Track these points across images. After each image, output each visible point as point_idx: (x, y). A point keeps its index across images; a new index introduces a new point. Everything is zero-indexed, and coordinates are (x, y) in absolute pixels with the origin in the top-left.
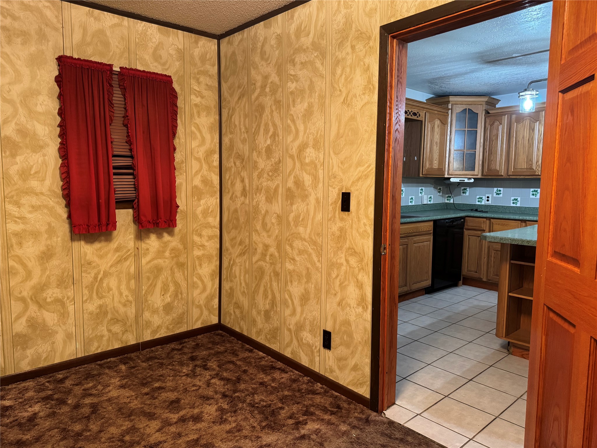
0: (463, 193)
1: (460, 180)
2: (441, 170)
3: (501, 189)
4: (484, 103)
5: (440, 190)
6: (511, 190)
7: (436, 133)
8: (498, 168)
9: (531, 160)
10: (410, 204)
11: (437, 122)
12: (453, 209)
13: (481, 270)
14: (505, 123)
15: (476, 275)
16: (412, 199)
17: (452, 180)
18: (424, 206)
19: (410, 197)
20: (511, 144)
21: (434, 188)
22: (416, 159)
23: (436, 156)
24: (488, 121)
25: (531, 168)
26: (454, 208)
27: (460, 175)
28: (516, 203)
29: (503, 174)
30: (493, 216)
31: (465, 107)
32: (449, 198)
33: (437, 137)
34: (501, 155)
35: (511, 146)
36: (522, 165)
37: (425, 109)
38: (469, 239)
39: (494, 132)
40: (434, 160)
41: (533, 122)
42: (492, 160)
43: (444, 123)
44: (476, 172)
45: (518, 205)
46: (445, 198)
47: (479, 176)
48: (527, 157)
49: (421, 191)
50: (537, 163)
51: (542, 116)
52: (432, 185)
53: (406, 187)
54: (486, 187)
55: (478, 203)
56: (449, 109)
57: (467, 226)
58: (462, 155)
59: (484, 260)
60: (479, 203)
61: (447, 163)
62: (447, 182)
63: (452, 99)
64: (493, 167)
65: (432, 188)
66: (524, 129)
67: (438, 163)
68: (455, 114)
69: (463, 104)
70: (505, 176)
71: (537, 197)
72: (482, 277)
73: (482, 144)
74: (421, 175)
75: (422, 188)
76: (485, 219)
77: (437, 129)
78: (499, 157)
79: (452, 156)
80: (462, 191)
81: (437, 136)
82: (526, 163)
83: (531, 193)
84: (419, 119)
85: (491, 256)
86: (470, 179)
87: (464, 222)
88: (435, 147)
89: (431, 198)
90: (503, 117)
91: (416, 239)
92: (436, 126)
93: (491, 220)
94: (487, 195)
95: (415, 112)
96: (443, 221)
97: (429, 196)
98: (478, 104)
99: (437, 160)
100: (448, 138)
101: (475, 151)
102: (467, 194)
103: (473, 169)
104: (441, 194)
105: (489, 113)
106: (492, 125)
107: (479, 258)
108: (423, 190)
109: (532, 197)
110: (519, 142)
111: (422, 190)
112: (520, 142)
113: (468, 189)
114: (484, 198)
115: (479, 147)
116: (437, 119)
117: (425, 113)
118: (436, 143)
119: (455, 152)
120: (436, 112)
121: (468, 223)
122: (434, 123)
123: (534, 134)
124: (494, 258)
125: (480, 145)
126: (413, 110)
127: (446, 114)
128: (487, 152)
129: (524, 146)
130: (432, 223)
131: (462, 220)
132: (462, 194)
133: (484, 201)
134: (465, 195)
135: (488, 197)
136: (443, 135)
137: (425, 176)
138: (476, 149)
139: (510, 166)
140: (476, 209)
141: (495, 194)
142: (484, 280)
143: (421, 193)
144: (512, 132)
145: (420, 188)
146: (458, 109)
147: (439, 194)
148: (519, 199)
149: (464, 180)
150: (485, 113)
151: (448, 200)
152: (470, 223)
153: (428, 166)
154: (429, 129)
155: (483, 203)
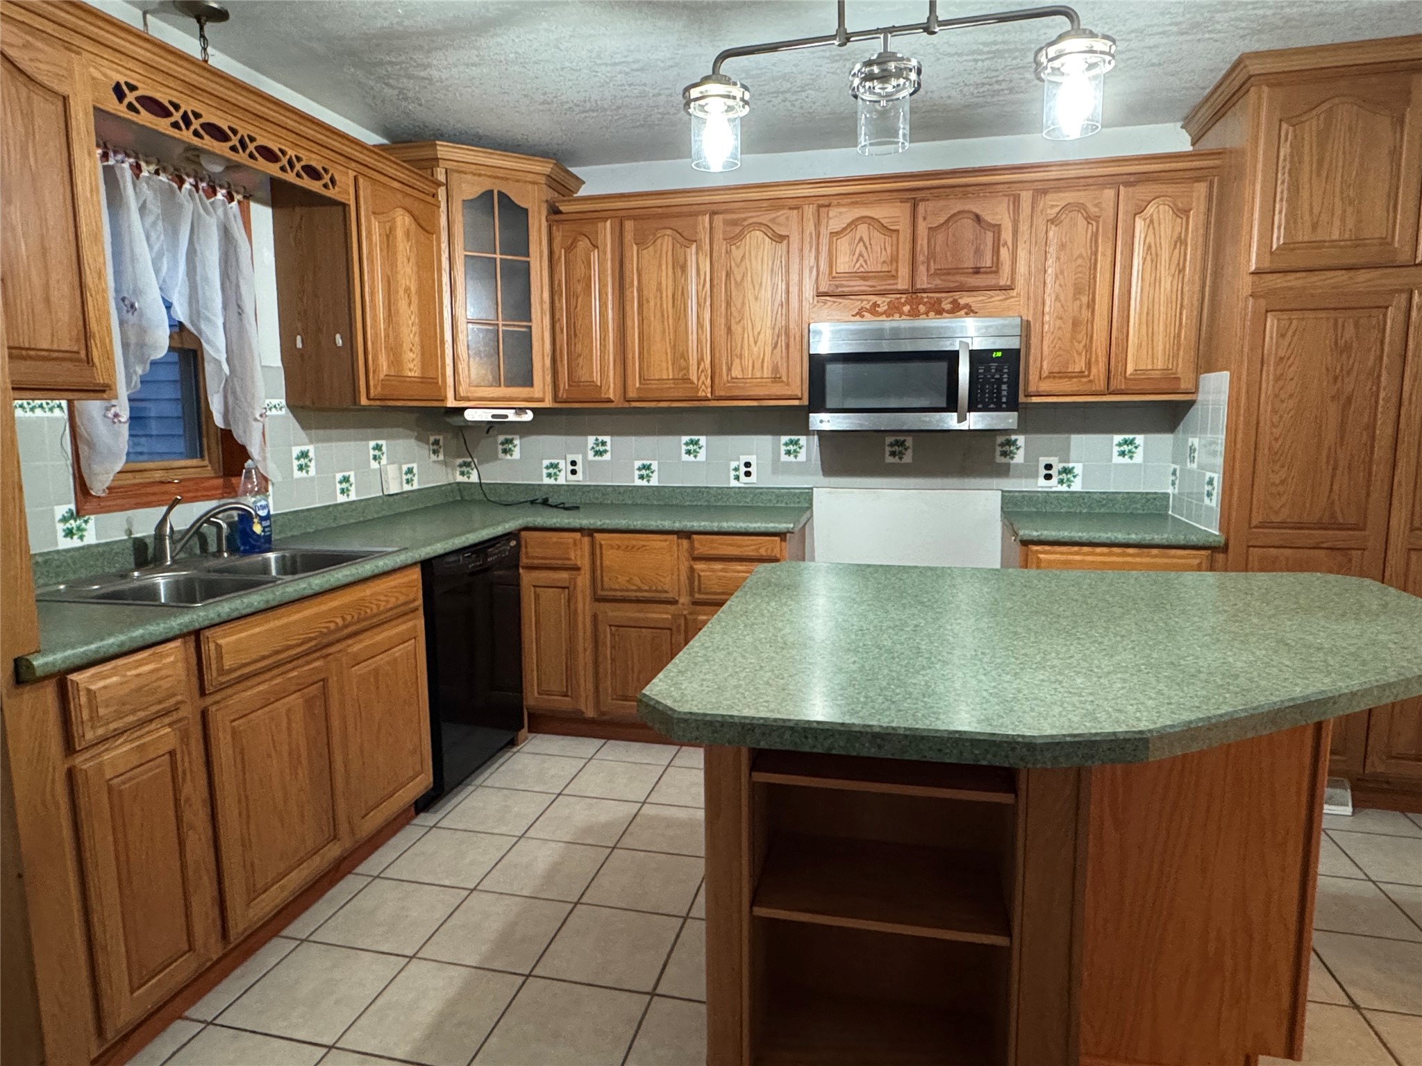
0: (505, 451)
1: (493, 416)
2: (431, 381)
3: (607, 439)
4: (543, 180)
5: (435, 447)
6: (632, 441)
7: (401, 259)
8: (597, 378)
9: (684, 356)
10: (341, 499)
11: (402, 221)
12: (480, 502)
13: (579, 686)
14: (606, 245)
15: (565, 704)
16: (346, 480)
17: (470, 415)
18: (391, 499)
19: (339, 476)
20: (628, 308)
21: (418, 439)
22: (339, 342)
23: (410, 334)
24: (558, 236)
25: (686, 380)
26: (482, 497)
27: (492, 400)
28: (648, 475)
29: (611, 396)
30: (599, 523)
31: (487, 184)
32: (464, 469)
33: (407, 274)
34: (603, 339)
35: (629, 313)
36: (662, 369)
37: (353, 165)
38: (537, 597)
39: (580, 271)
40: (406, 346)
41: (681, 245)
42: (579, 355)
43: (425, 227)
44: (537, 391)
45: (654, 482)
46: (453, 469)
47: (548, 404)
48: (674, 347)
49: (377, 453)
50: (699, 364)
51: (704, 228)
52: (413, 430)
53: (319, 440)
54: (567, 433)
55: (546, 481)
56: (439, 184)
57: (528, 557)
58: (491, 336)
59: (584, 658)
60: (552, 481)
61: (449, 361)
62: (455, 420)
63: (444, 150)
64: (583, 375)
65: (413, 442)
66: (660, 266)
67: (418, 361)
68: (460, 204)
69: (480, 175)
70: (619, 403)
71: (698, 459)
72: (583, 709)
73: (547, 306)
74: (364, 401)
75: (380, 442)
76: (578, 535)
77: (403, 247)
78: (596, 344)
79: (462, 337)
80: (500, 447)
81: (408, 270)
82: (673, 364)
83: (684, 448)
84: (331, 193)
85: (605, 644)
86: (520, 410)
87: (519, 545)
88: (403, 305)
89: (410, 471)
90: (600, 225)
91: (356, 646)
92: (400, 233)
93: (595, 535)
94: (570, 458)
95: (313, 164)
96: (452, 559)
97: (405, 468)
98: (526, 182)
99: (417, 349)
100: (445, 279)
101: (530, 327)
102: (517, 454)
103: (529, 382)
104: (441, 457)
105: (558, 212)
106: (569, 249)
107: (571, 653)
108: (384, 449)
109: (685, 457)
110: (648, 302)
111: (378, 448)
112: (652, 304)
113: (517, 442)
114: (562, 465)
115: (539, 314)
116: (400, 211)
117: (356, 178)
118: (407, 290)
119: (470, 326)
120: (396, 185)
121: (529, 550)
122: (393, 220)
123: (686, 280)
124: (613, 647)
125: (542, 309)
126: (302, 153)
127: (430, 199)
128: (562, 330)
129: (663, 316)
130: (416, 575)
131: (513, 543)
132: (501, 455)
133: (562, 475)
134: (508, 457)
135: (574, 463)
136: (427, 266)
137: (378, 403)
138: (530, 320)
139: (629, 371)
140: (543, 499)
141: (591, 454)
142: (590, 713)
143: (375, 458)
144: (627, 273)
145: (372, 444)
146: (469, 189)
147: (434, 457)
148: (655, 466)
149: (506, 416)
150: (548, 211)
151: (462, 474)
152: (534, 548)
153: (383, 366)
154: (376, 238)
155: (561, 480)
